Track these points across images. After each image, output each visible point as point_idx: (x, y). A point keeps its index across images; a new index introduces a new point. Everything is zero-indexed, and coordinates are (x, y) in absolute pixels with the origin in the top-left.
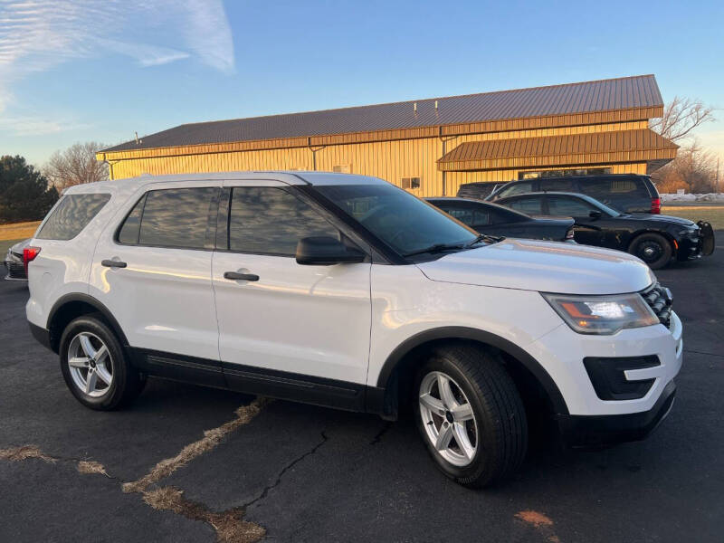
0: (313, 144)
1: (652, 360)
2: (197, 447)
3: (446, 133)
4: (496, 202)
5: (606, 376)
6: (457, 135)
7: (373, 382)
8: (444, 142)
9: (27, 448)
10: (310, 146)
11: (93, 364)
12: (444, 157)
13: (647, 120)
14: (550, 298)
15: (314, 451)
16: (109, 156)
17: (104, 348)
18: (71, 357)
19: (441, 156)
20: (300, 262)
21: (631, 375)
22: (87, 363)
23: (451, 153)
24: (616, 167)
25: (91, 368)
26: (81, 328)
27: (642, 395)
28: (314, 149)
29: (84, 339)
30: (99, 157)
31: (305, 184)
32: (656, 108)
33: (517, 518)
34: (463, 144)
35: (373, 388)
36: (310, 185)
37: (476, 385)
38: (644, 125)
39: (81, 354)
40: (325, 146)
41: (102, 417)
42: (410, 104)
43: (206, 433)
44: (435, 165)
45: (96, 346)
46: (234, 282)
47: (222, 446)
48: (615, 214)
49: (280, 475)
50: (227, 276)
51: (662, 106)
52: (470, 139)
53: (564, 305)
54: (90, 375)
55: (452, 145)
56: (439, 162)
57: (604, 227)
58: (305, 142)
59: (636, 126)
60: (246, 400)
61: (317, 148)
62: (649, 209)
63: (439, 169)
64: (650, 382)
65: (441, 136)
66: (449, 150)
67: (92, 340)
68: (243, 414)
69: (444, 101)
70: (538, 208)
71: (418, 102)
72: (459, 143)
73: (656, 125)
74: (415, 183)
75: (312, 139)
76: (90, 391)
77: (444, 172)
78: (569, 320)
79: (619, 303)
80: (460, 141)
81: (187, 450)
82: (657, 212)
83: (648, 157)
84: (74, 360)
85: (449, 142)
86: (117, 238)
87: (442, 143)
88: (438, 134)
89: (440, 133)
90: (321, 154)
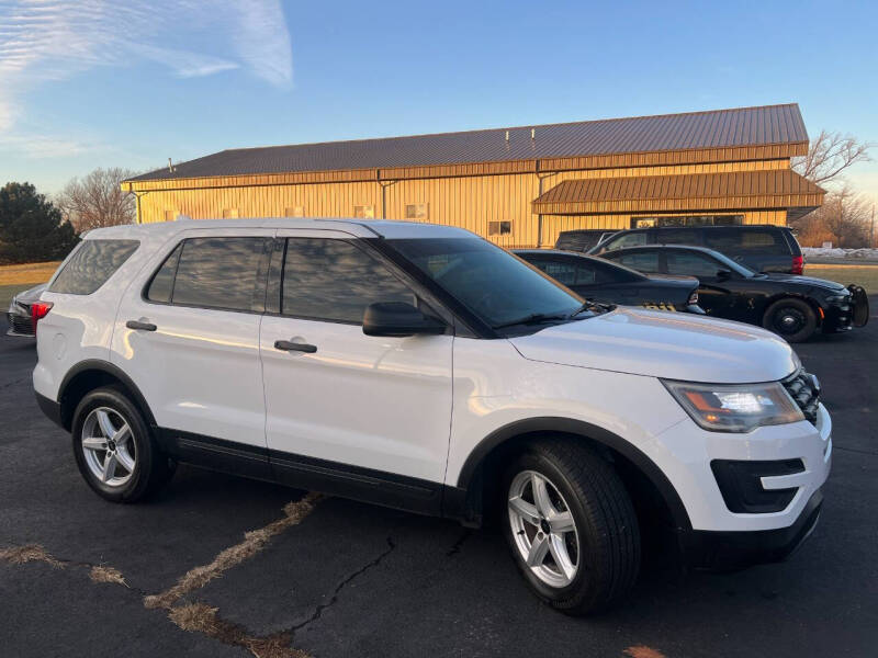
0: (382, 178)
1: (795, 465)
2: (235, 553)
3: (545, 169)
4: (603, 256)
5: (738, 482)
6: (557, 172)
7: (452, 481)
8: (541, 179)
9: (30, 549)
10: (379, 180)
11: (112, 445)
12: (541, 196)
13: (788, 158)
14: (672, 386)
15: (377, 562)
16: (136, 186)
17: (126, 427)
18: (86, 437)
19: (537, 196)
20: (368, 332)
21: (769, 483)
22: (104, 445)
23: (549, 192)
24: (749, 214)
25: (109, 450)
26: (99, 403)
27: (782, 507)
28: (383, 183)
29: (102, 416)
30: (125, 188)
31: (375, 236)
32: (800, 144)
33: (625, 654)
34: (564, 183)
35: (451, 488)
36: (381, 237)
37: (579, 490)
38: (784, 165)
39: (98, 433)
40: (397, 180)
41: (120, 511)
43: (248, 535)
44: (530, 206)
45: (117, 424)
46: (288, 353)
47: (266, 553)
48: (748, 273)
49: (337, 591)
50: (278, 345)
51: (807, 142)
53: (689, 395)
54: (108, 459)
55: (551, 182)
56: (534, 203)
57: (734, 288)
58: (374, 175)
59: (775, 165)
60: (297, 496)
61: (388, 182)
62: (789, 268)
63: (534, 212)
64: (792, 492)
65: (538, 172)
66: (546, 189)
67: (111, 416)
68: (293, 513)
69: (542, 130)
70: (655, 264)
71: (510, 130)
72: (560, 181)
73: (799, 165)
74: (505, 228)
75: (382, 172)
76: (108, 478)
77: (540, 215)
78: (694, 413)
79: (756, 394)
80: (560, 178)
81: (224, 555)
82: (799, 272)
83: (789, 202)
84: (89, 441)
85: (548, 179)
86: (146, 295)
87: (538, 181)
88: (535, 170)
89: (537, 168)
90: (392, 189)
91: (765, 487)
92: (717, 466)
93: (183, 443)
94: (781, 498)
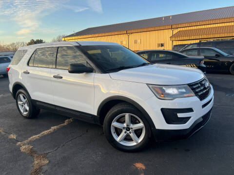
1: (190, 110)
3: (174, 27)
6: (177, 28)
7: (96, 114)
10: (127, 33)
11: (24, 104)
12: (173, 36)
14: (150, 86)
16: (66, 39)
17: (26, 99)
18: (19, 101)
19: (171, 35)
20: (70, 72)
21: (180, 115)
23: (175, 34)
26: (20, 93)
27: (184, 123)
29: (21, 96)
30: (63, 39)
33: (134, 165)
34: (179, 31)
35: (93, 116)
40: (132, 33)
42: (162, 18)
43: (52, 128)
44: (169, 39)
45: (25, 98)
46: (56, 79)
49: (66, 143)
50: (54, 77)
53: (156, 89)
54: (23, 107)
55: (176, 31)
56: (170, 37)
58: (125, 32)
63: (171, 40)
64: (189, 118)
65: (172, 29)
67: (23, 96)
69: (173, 16)
71: (164, 17)
74: (162, 45)
75: (128, 31)
76: (24, 112)
78: (157, 94)
84: (19, 103)
85: (174, 30)
86: (28, 64)
87: (172, 31)
88: (170, 28)
90: (131, 36)
92: (162, 110)
93: (38, 103)
94: (185, 120)
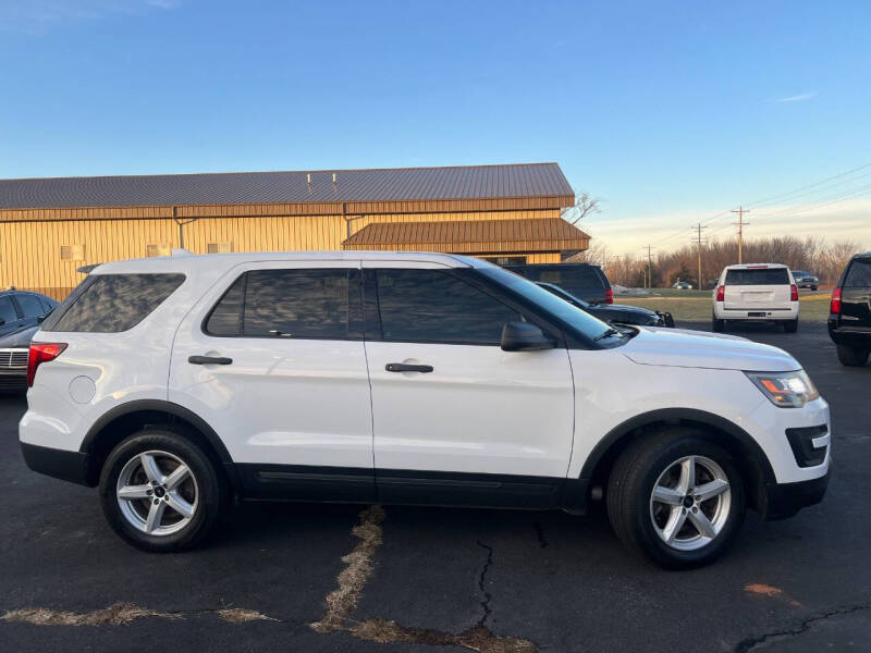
0: (179, 215)
1: (825, 429)
3: (352, 211)
5: (801, 445)
6: (363, 215)
7: (575, 474)
8: (348, 221)
9: (121, 608)
10: (176, 218)
11: (160, 491)
12: (350, 238)
13: (559, 209)
14: (750, 375)
15: (490, 561)
17: (185, 468)
18: (122, 486)
19: (345, 237)
21: (816, 443)
22: (149, 492)
23: (357, 234)
24: (531, 256)
25: (155, 497)
26: (144, 447)
27: (823, 460)
28: (180, 221)
29: (148, 461)
32: (568, 198)
34: (371, 225)
35: (575, 480)
38: (555, 214)
39: (139, 477)
40: (195, 218)
42: (304, 174)
43: (345, 560)
44: (339, 247)
45: (165, 466)
46: (400, 375)
48: (584, 304)
49: (482, 589)
50: (390, 368)
51: (573, 196)
52: (377, 219)
53: (765, 382)
54: (154, 508)
55: (359, 224)
56: (343, 243)
58: (169, 212)
59: (545, 215)
61: (185, 220)
62: (603, 299)
64: (825, 448)
65: (345, 215)
66: (354, 232)
67: (158, 459)
68: (367, 535)
69: (344, 175)
71: (311, 173)
72: (366, 224)
73: (569, 215)
75: (179, 210)
76: (152, 528)
78: (768, 394)
80: (367, 220)
81: (344, 579)
82: (610, 301)
83: (563, 247)
84: (125, 491)
85: (354, 222)
86: (206, 328)
87: (346, 223)
88: (342, 212)
89: (345, 209)
90: (192, 228)
91: (815, 446)
92: (790, 433)
93: (266, 476)
94: (821, 454)
